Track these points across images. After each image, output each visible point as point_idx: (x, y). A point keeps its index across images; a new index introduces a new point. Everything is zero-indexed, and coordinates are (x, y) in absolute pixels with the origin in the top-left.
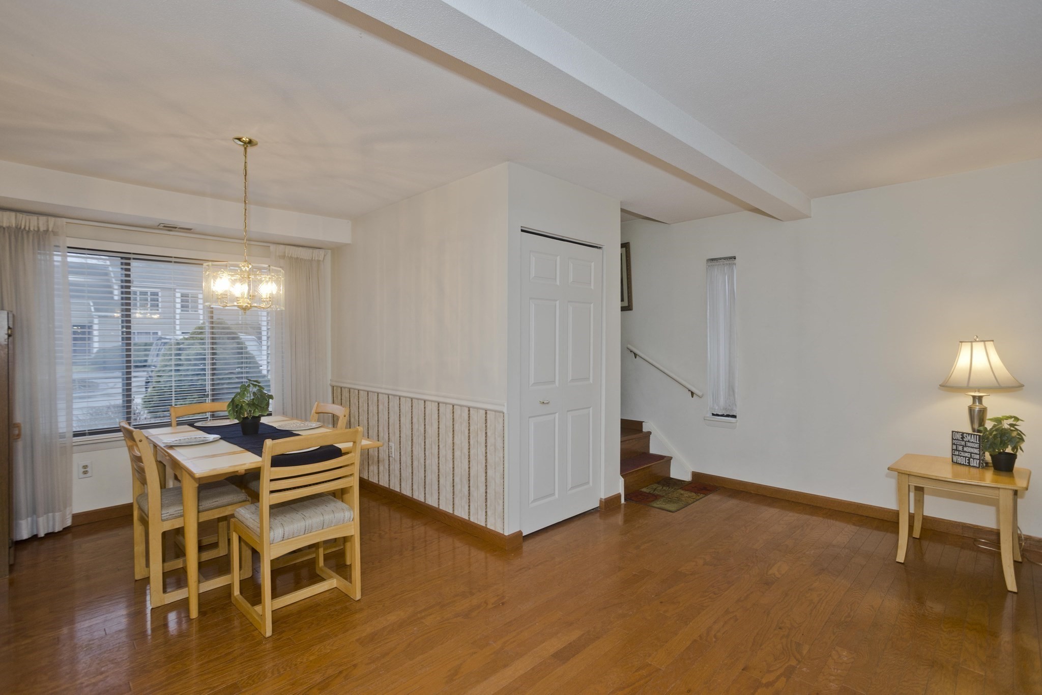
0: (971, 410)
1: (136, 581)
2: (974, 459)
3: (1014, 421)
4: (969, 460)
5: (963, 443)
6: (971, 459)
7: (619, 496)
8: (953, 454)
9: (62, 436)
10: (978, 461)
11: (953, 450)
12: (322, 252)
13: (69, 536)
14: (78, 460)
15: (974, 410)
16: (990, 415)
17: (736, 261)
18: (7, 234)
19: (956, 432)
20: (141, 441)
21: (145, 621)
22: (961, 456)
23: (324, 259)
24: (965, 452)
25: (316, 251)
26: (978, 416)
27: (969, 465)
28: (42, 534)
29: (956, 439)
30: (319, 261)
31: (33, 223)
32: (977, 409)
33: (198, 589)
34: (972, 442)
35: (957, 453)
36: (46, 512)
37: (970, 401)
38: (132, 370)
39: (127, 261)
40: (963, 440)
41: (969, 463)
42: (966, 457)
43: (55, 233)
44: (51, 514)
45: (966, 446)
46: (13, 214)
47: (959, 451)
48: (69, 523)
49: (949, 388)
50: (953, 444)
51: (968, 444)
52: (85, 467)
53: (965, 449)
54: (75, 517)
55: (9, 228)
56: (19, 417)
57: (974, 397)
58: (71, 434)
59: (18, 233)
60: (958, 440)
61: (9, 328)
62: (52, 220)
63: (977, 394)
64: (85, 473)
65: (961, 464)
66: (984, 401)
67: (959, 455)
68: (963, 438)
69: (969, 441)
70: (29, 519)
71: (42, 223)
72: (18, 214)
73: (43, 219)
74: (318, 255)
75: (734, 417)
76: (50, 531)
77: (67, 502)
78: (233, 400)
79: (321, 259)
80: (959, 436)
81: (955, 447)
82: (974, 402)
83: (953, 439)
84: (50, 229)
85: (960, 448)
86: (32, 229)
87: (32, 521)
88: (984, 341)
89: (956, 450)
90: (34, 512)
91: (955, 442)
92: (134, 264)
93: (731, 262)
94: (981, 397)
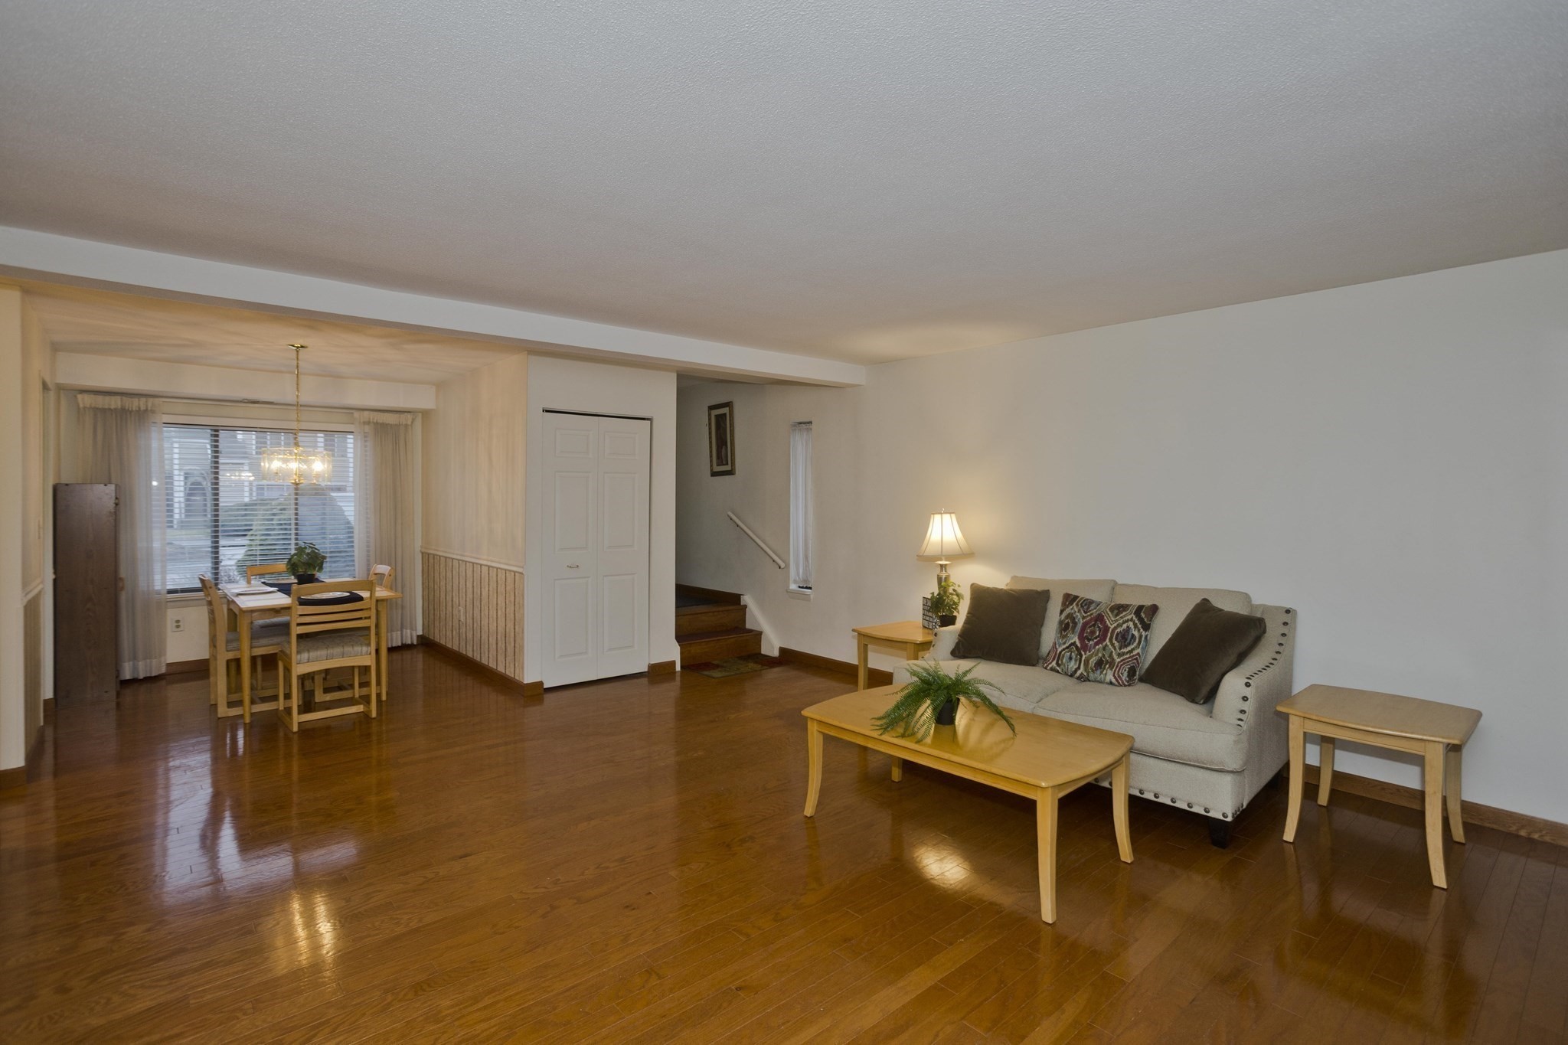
0: (939, 577)
1: (219, 718)
4: (929, 625)
6: (931, 623)
7: (673, 663)
9: (158, 592)
10: (934, 624)
12: (409, 416)
13: (163, 683)
14: (172, 614)
15: (941, 578)
17: (813, 426)
18: (114, 415)
19: (928, 598)
20: (210, 588)
21: (226, 750)
22: (926, 621)
23: (412, 422)
24: (928, 616)
25: (403, 416)
26: (942, 582)
27: (929, 628)
28: (141, 677)
30: (406, 425)
31: (135, 404)
32: (943, 576)
33: (250, 709)
35: (924, 618)
36: (145, 659)
38: (220, 534)
39: (217, 433)
42: (929, 621)
43: (153, 412)
44: (148, 660)
45: (928, 610)
46: (118, 398)
48: (163, 670)
52: (178, 621)
53: (928, 614)
54: (169, 665)
55: (115, 409)
56: (123, 573)
57: (941, 566)
58: (165, 592)
59: (123, 413)
61: (117, 498)
62: (151, 400)
63: (943, 563)
64: (178, 627)
65: (926, 627)
68: (926, 604)
69: (928, 606)
70: (131, 663)
71: (142, 403)
72: (124, 398)
73: (143, 400)
74: (406, 419)
75: (810, 588)
76: (148, 675)
77: (162, 652)
78: (290, 559)
79: (409, 423)
82: (942, 570)
84: (149, 409)
85: (925, 613)
86: (134, 409)
87: (134, 665)
90: (134, 658)
92: (222, 434)
93: (808, 426)
94: (946, 565)
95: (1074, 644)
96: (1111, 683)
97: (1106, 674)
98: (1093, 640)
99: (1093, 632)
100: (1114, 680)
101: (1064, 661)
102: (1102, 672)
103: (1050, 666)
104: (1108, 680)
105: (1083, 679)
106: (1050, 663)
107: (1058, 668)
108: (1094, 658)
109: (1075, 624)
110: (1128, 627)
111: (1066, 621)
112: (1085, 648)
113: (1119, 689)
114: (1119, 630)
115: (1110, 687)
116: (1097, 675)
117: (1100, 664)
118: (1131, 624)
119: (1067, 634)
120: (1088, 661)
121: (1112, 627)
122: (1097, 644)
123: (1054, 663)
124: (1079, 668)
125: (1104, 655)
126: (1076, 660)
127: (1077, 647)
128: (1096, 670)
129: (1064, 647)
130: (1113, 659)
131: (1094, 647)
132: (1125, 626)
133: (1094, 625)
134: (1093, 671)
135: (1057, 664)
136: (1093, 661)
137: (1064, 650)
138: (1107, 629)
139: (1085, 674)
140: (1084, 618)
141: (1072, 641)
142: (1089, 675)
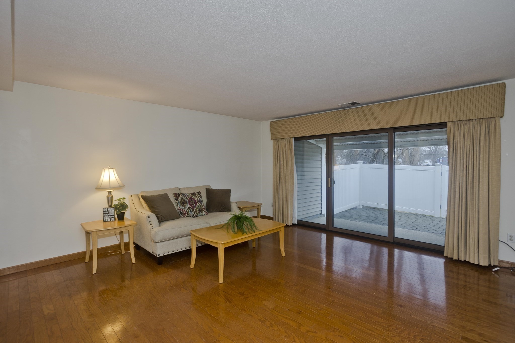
0: (108, 198)
2: (112, 218)
3: (123, 199)
4: (110, 219)
5: (108, 212)
6: (111, 218)
8: (103, 218)
10: (114, 218)
11: (103, 216)
15: (109, 197)
16: (114, 199)
19: (104, 208)
22: (107, 218)
24: (109, 216)
26: (110, 200)
27: (111, 221)
29: (105, 211)
32: (110, 197)
34: (111, 211)
35: (105, 217)
37: (107, 194)
40: (108, 211)
41: (110, 220)
42: (109, 218)
45: (109, 213)
47: (106, 216)
49: (99, 188)
50: (104, 213)
51: (110, 212)
53: (109, 215)
57: (109, 192)
60: (106, 211)
63: (110, 191)
65: (107, 221)
66: (112, 193)
67: (106, 218)
68: (107, 210)
69: (110, 211)
80: (106, 210)
81: (104, 215)
83: (103, 211)
85: (107, 215)
88: (113, 168)
89: (105, 216)
91: (104, 212)
94: (111, 192)
95: (189, 207)
96: (204, 215)
97: (203, 213)
98: (194, 205)
99: (192, 202)
100: (205, 214)
101: (189, 213)
102: (201, 213)
103: (186, 216)
104: (203, 214)
105: (196, 216)
106: (186, 215)
107: (188, 216)
108: (197, 209)
109: (186, 201)
110: (200, 199)
111: (182, 201)
112: (193, 207)
113: (207, 215)
114: (198, 200)
115: (205, 216)
116: (200, 214)
117: (200, 210)
118: (200, 197)
119: (185, 205)
120: (196, 211)
121: (196, 199)
122: (196, 205)
123: (187, 215)
124: (194, 214)
125: (199, 208)
126: (193, 212)
127: (190, 208)
128: (200, 212)
129: (187, 209)
130: (202, 208)
131: (196, 206)
132: (199, 198)
133: (191, 200)
134: (199, 213)
135: (188, 214)
136: (198, 210)
137: (187, 210)
138: (195, 200)
139: (197, 215)
140: (187, 199)
141: (188, 207)
142: (199, 214)
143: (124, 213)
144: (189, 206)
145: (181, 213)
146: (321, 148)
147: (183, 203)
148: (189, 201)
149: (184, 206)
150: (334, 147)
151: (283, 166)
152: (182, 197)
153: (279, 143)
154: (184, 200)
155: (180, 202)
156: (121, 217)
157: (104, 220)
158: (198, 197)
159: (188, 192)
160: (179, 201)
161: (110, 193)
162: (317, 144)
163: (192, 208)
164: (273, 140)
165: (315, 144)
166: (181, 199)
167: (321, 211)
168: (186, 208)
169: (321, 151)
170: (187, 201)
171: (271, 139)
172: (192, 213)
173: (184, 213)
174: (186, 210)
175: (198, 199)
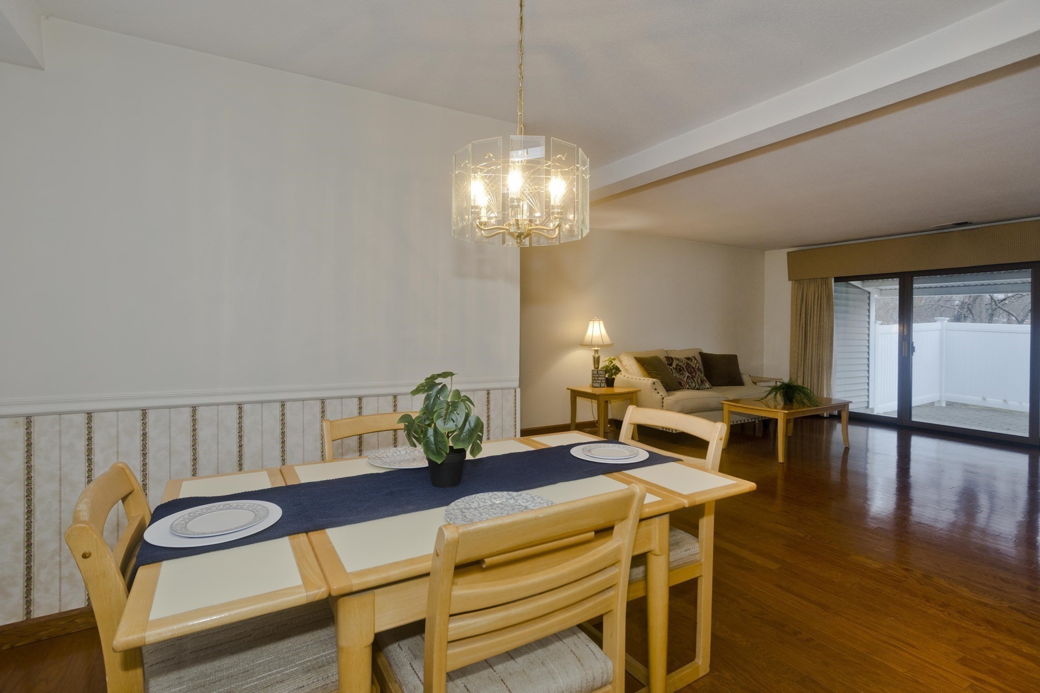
0: (594, 358)
3: (614, 361)
4: (600, 385)
5: (598, 376)
6: (602, 383)
10: (605, 384)
16: (601, 360)
19: (592, 370)
24: (598, 380)
26: (597, 360)
27: (600, 387)
32: (597, 357)
34: (602, 374)
35: (595, 381)
37: (593, 353)
42: (598, 383)
49: (583, 345)
51: (600, 376)
60: (595, 374)
63: (596, 349)
65: (596, 386)
66: (599, 352)
67: (596, 383)
68: (598, 372)
69: (600, 374)
80: (596, 372)
81: (593, 378)
82: (595, 353)
83: (591, 374)
85: (596, 378)
89: (595, 380)
95: (688, 376)
96: (708, 388)
97: (705, 385)
98: (693, 373)
99: (690, 370)
101: (691, 384)
103: (686, 387)
105: (698, 389)
107: (689, 387)
109: (683, 368)
110: (698, 366)
111: (678, 368)
113: (711, 389)
116: (703, 387)
117: (702, 382)
121: (694, 366)
122: (695, 374)
124: (696, 386)
125: (700, 378)
127: (690, 377)
130: (704, 379)
131: (696, 376)
133: (689, 367)
134: (701, 385)
135: (688, 385)
136: (699, 381)
137: (687, 380)
138: (693, 368)
139: (699, 387)
140: (683, 365)
142: (701, 387)
143: (614, 379)
144: (688, 374)
145: (680, 384)
146: (869, 293)
147: (680, 370)
148: (686, 367)
149: (682, 374)
150: (914, 291)
151: (812, 322)
152: (677, 362)
153: (805, 286)
154: (680, 366)
155: (676, 369)
156: (610, 383)
157: (594, 385)
158: (696, 364)
159: (682, 356)
160: (675, 367)
161: (597, 351)
162: (863, 286)
163: (693, 377)
164: (791, 282)
165: (862, 287)
166: (677, 365)
167: (868, 402)
168: (685, 377)
169: (869, 298)
170: (685, 368)
171: (789, 280)
172: (694, 385)
173: (683, 383)
174: (685, 380)
175: (696, 366)
